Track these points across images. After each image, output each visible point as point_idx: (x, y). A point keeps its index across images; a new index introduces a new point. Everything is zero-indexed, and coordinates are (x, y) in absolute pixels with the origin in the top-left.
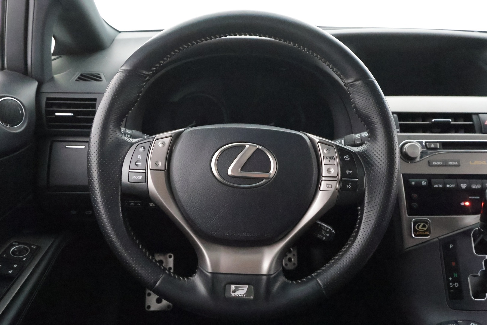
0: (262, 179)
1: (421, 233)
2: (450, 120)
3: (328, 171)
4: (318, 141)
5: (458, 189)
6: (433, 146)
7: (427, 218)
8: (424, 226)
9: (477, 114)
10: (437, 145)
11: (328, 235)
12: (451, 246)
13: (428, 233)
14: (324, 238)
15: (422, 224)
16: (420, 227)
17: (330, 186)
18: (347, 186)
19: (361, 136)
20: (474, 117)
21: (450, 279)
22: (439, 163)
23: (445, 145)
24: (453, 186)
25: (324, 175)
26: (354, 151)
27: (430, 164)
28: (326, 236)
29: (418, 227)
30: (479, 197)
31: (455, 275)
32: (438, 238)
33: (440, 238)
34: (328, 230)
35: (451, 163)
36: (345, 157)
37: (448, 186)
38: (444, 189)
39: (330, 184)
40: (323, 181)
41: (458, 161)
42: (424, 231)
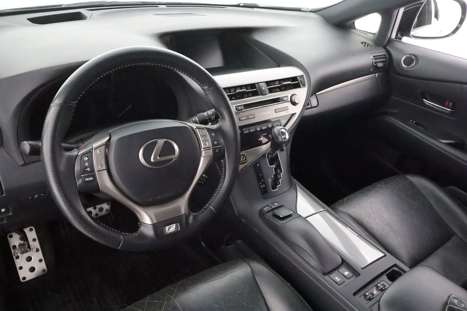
0: (172, 159)
1: (243, 162)
3: (205, 144)
4: (195, 127)
5: (256, 131)
6: (240, 108)
7: (244, 153)
8: (243, 158)
9: (258, 83)
10: (242, 107)
11: (204, 180)
12: (258, 165)
13: (245, 161)
14: (203, 182)
16: (241, 159)
17: (208, 153)
18: (217, 151)
19: (208, 114)
20: (257, 85)
21: (260, 183)
22: (245, 118)
23: (247, 106)
24: (254, 130)
25: (203, 147)
26: (213, 128)
27: (241, 120)
28: (203, 181)
30: (266, 134)
31: (262, 180)
32: (251, 162)
33: (252, 162)
34: (204, 177)
35: (250, 117)
36: (212, 134)
37: (251, 131)
38: (250, 133)
39: (207, 152)
40: (203, 151)
41: (253, 115)
42: (244, 161)
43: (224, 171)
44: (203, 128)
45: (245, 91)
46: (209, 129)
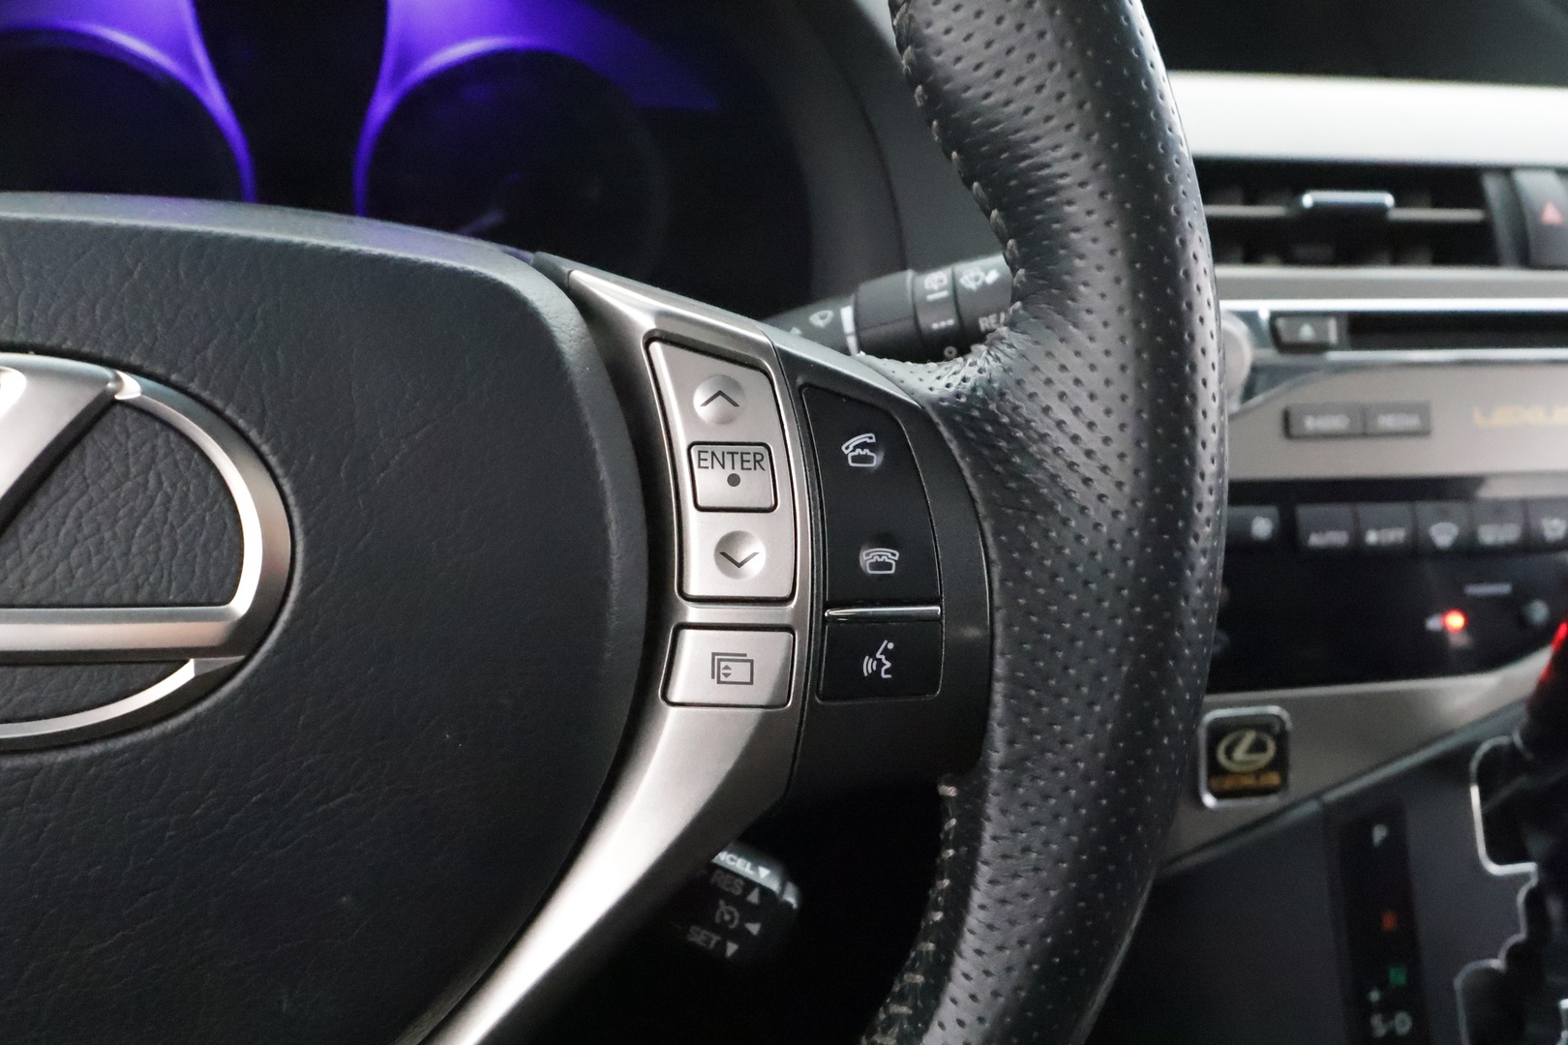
0: (166, 662)
1: (1246, 781)
2: (1388, 199)
3: (726, 553)
4: (646, 323)
5: (1418, 550)
6: (1307, 332)
7: (1270, 705)
8: (1258, 747)
9: (1506, 172)
10: (1326, 332)
11: (754, 928)
12: (1379, 834)
13: (1274, 779)
14: (732, 948)
15: (1249, 737)
16: (1239, 754)
17: (739, 671)
18: (868, 666)
19: (955, 287)
20: (1492, 187)
21: (1375, 996)
22: (1336, 423)
23: (1365, 329)
24: (1395, 535)
25: (694, 588)
26: (911, 394)
27: (1294, 430)
28: (741, 935)
29: (1229, 752)
30: (1506, 588)
31: (1398, 976)
32: (1317, 796)
33: (1332, 796)
34: (754, 897)
35: (1387, 422)
36: (850, 448)
37: (1372, 537)
38: (1357, 554)
39: (740, 657)
40: (688, 635)
41: (1423, 410)
42: (1259, 773)
43: (938, 916)
44: (751, 354)
45: (1381, 210)
46: (854, 393)
